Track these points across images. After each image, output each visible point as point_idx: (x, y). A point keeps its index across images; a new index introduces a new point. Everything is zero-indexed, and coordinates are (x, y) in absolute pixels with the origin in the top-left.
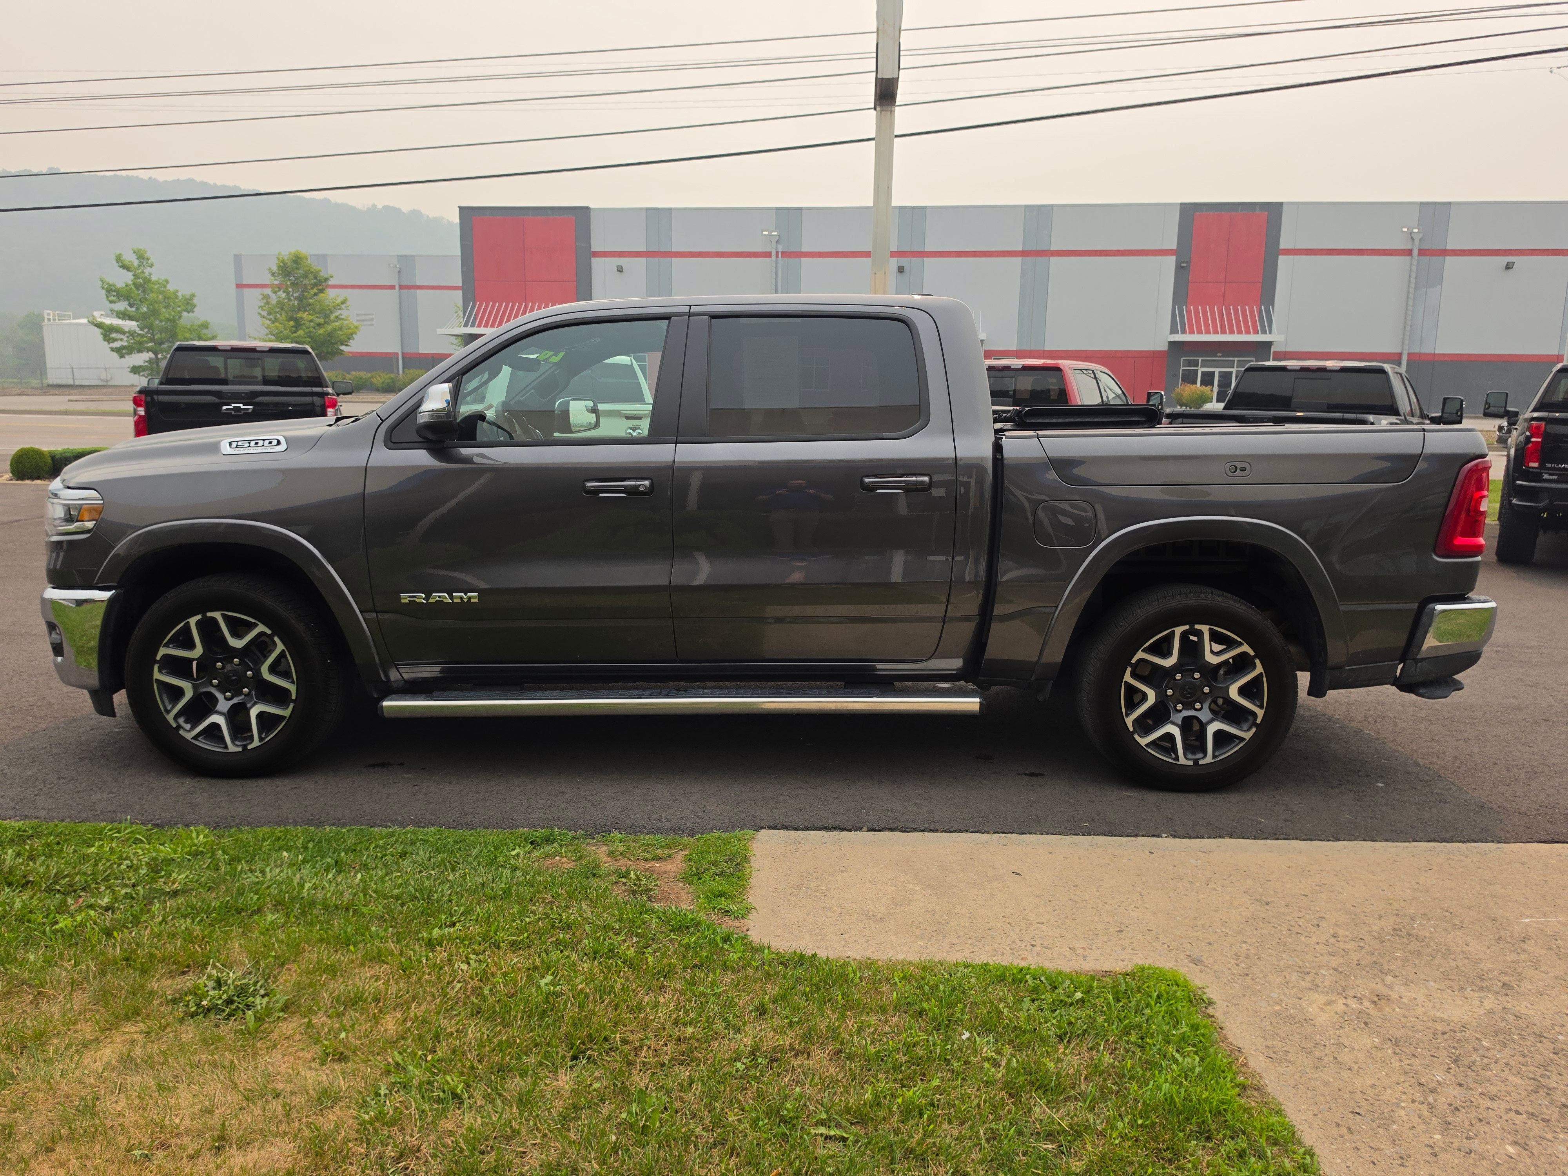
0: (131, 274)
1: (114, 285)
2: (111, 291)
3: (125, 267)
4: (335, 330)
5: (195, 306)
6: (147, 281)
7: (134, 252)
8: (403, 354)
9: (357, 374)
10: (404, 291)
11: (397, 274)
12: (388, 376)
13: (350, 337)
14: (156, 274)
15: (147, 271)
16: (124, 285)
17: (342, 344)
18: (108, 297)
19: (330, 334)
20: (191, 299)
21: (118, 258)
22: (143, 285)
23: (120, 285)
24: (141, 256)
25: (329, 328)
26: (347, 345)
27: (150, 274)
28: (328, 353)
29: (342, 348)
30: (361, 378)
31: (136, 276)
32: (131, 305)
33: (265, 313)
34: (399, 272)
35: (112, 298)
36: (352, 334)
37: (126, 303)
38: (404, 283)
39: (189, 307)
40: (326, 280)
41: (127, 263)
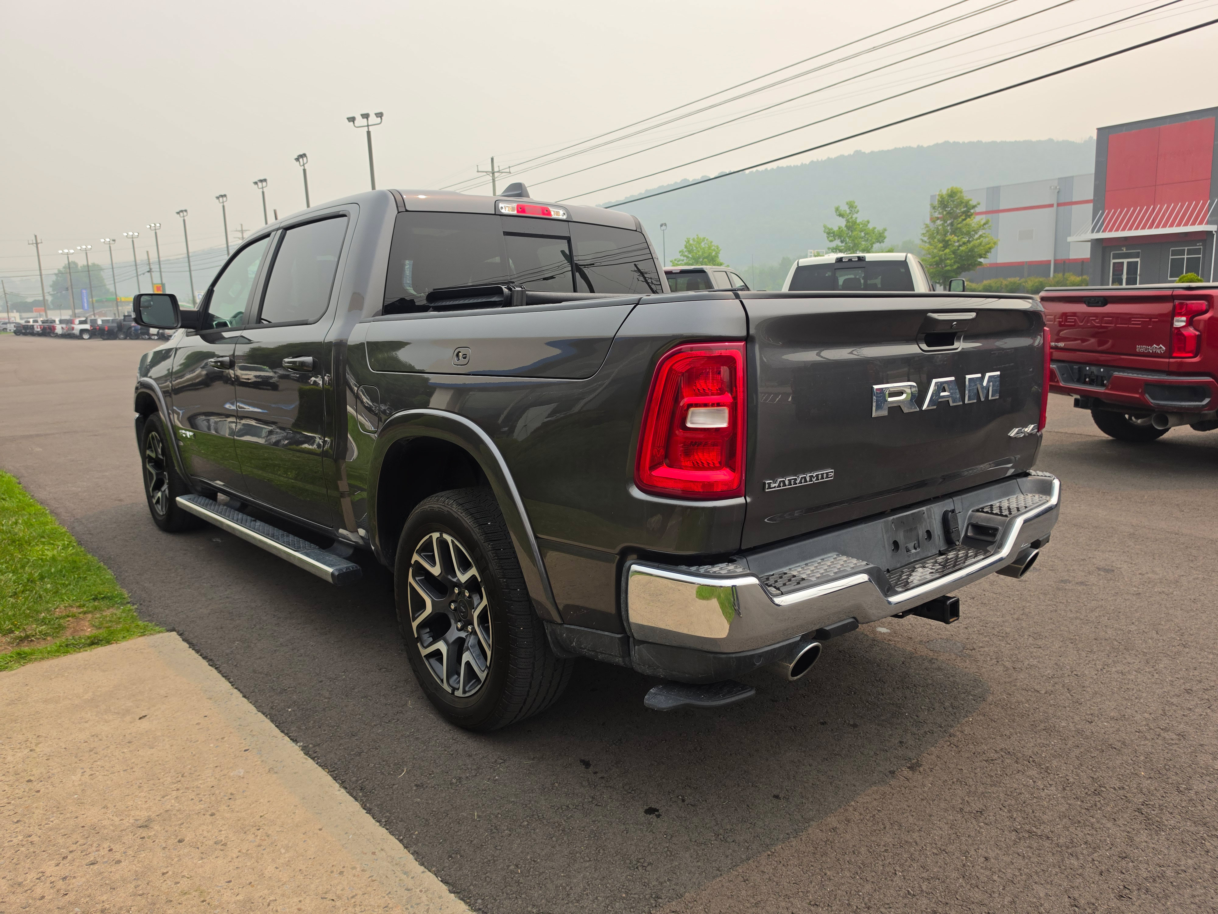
0: (844, 219)
1: (832, 229)
2: (832, 234)
3: (841, 215)
4: (974, 246)
5: (885, 238)
6: (854, 223)
7: (847, 204)
8: (1055, 261)
9: (1012, 280)
10: (1061, 208)
11: (1056, 193)
12: (1037, 280)
13: (988, 250)
14: (860, 217)
15: (855, 216)
16: (837, 229)
17: (981, 257)
18: (828, 238)
19: (972, 250)
20: (883, 232)
21: (837, 209)
22: (851, 226)
23: (836, 229)
24: (851, 206)
25: (970, 245)
26: (985, 258)
27: (856, 218)
28: (969, 265)
29: (982, 260)
30: (1015, 283)
31: (848, 221)
32: (842, 242)
33: (925, 239)
34: (1058, 192)
35: (830, 238)
36: (990, 248)
37: (839, 240)
38: (1062, 201)
39: (880, 239)
40: (974, 207)
41: (842, 212)
